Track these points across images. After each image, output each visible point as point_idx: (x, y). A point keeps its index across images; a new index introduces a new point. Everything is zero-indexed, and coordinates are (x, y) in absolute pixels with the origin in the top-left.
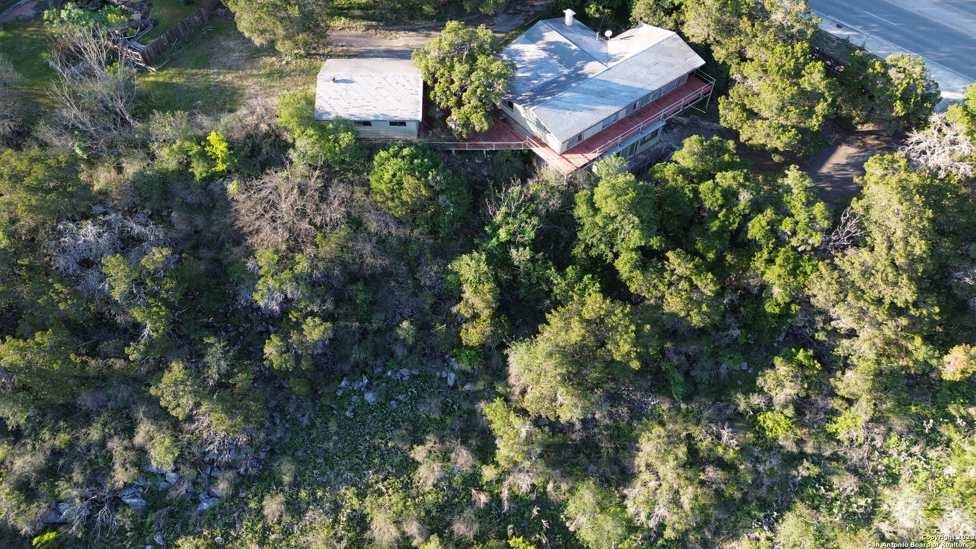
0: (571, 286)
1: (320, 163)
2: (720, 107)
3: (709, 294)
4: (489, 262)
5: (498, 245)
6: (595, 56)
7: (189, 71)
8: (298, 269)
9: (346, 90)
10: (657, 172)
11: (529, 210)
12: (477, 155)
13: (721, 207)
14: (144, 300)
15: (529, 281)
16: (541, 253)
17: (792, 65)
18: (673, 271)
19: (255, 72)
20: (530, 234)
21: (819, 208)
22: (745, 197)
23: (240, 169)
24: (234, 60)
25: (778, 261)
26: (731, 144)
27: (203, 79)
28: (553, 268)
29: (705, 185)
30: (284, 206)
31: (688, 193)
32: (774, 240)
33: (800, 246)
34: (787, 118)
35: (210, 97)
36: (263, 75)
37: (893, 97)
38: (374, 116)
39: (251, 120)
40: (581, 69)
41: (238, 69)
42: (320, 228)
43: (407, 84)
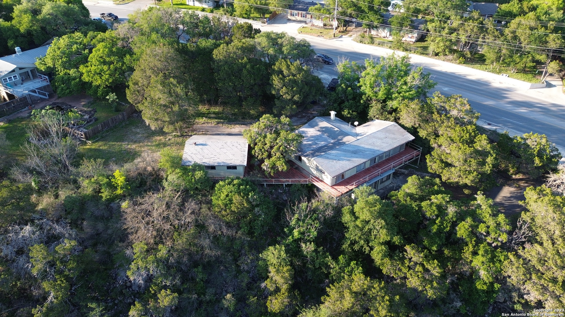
0: (342, 269)
1: (182, 188)
2: (428, 161)
3: (437, 274)
4: (287, 252)
5: (292, 241)
6: (349, 134)
7: (111, 143)
8: (159, 255)
9: (202, 149)
10: (393, 196)
11: (313, 218)
12: (279, 187)
13: (437, 216)
14: (53, 276)
15: (314, 266)
16: (321, 248)
17: (468, 136)
18: (410, 259)
19: (149, 144)
20: (314, 233)
21: (501, 218)
22: (451, 210)
23: (131, 194)
24: (138, 138)
25: (481, 252)
26: (437, 180)
27: (118, 147)
28: (330, 256)
29: (425, 203)
30: (155, 214)
31: (415, 207)
32: (475, 239)
33: (493, 243)
34: (470, 166)
35: (121, 156)
36: (154, 146)
37: (532, 155)
38: (218, 163)
39: (142, 165)
40: (341, 140)
41: (140, 142)
42: (176, 230)
43: (239, 146)
